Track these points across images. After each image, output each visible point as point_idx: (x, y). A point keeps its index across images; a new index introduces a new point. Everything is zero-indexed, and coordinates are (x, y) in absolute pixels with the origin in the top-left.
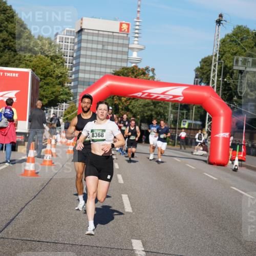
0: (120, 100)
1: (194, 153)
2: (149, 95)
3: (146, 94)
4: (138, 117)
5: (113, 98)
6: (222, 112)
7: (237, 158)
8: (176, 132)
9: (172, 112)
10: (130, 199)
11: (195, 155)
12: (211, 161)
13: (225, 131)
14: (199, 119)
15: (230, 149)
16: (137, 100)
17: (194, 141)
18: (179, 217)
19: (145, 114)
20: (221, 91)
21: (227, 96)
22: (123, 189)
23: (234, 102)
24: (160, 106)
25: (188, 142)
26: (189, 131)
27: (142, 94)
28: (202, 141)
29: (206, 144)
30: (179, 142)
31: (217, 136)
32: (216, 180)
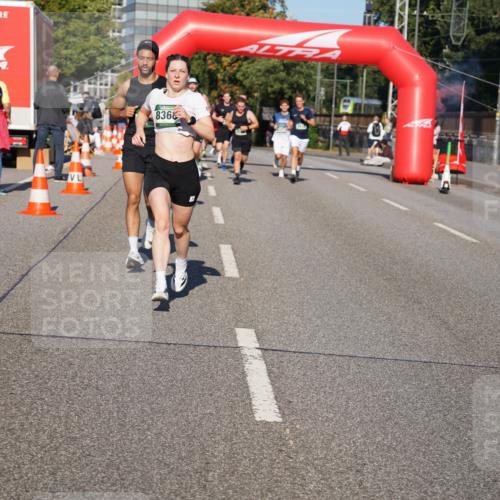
0: (219, 62)
1: (366, 162)
2: (273, 48)
3: (267, 48)
4: (256, 95)
5: (205, 60)
6: (417, 77)
7: (447, 168)
8: (330, 122)
9: (322, 84)
10: (235, 252)
11: (368, 165)
12: (398, 176)
13: (424, 116)
14: (376, 96)
15: (435, 150)
16: (253, 62)
17: (365, 138)
18: (331, 283)
19: (270, 89)
20: (416, 37)
21: (430, 47)
22: (224, 236)
23: (445, 59)
24: (300, 73)
25: (355, 142)
26: (356, 119)
27: (259, 49)
28: (380, 138)
29: (389, 143)
30: (338, 142)
31: (408, 125)
32: (405, 212)
